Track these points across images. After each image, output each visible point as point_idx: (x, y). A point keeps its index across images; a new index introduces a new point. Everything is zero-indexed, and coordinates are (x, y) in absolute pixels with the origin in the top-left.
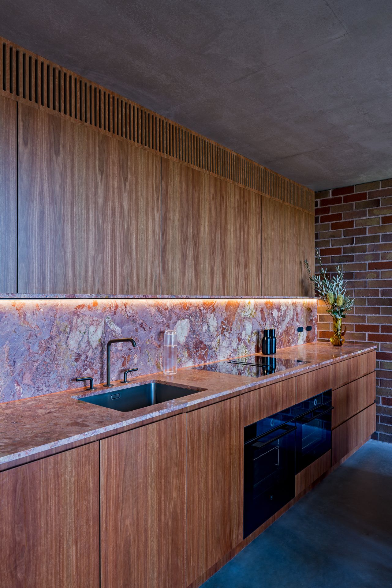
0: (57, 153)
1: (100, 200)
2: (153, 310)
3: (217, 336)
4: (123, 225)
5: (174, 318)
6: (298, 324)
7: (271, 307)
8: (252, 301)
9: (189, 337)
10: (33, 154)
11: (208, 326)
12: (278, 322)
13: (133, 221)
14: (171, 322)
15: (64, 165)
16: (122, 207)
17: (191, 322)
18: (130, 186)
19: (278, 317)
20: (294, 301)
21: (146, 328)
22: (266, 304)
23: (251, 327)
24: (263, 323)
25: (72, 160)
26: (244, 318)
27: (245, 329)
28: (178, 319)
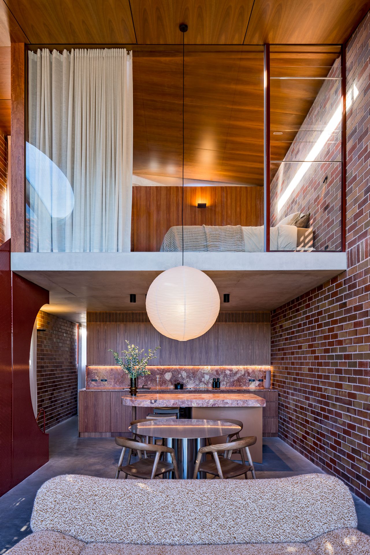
0: (126, 332)
1: (138, 341)
2: (156, 369)
3: (186, 379)
4: (146, 346)
5: (165, 372)
6: (249, 378)
7: (225, 370)
8: (209, 367)
9: (171, 378)
10: (120, 334)
11: (182, 375)
12: (230, 376)
13: (149, 344)
14: (163, 373)
15: (128, 334)
16: (145, 341)
17: (172, 373)
18: (148, 335)
19: (230, 374)
20: (246, 367)
21: (153, 374)
22: (220, 368)
23: (209, 377)
24: (217, 376)
25: (130, 333)
26: (204, 373)
27: (204, 378)
28: (166, 372)
